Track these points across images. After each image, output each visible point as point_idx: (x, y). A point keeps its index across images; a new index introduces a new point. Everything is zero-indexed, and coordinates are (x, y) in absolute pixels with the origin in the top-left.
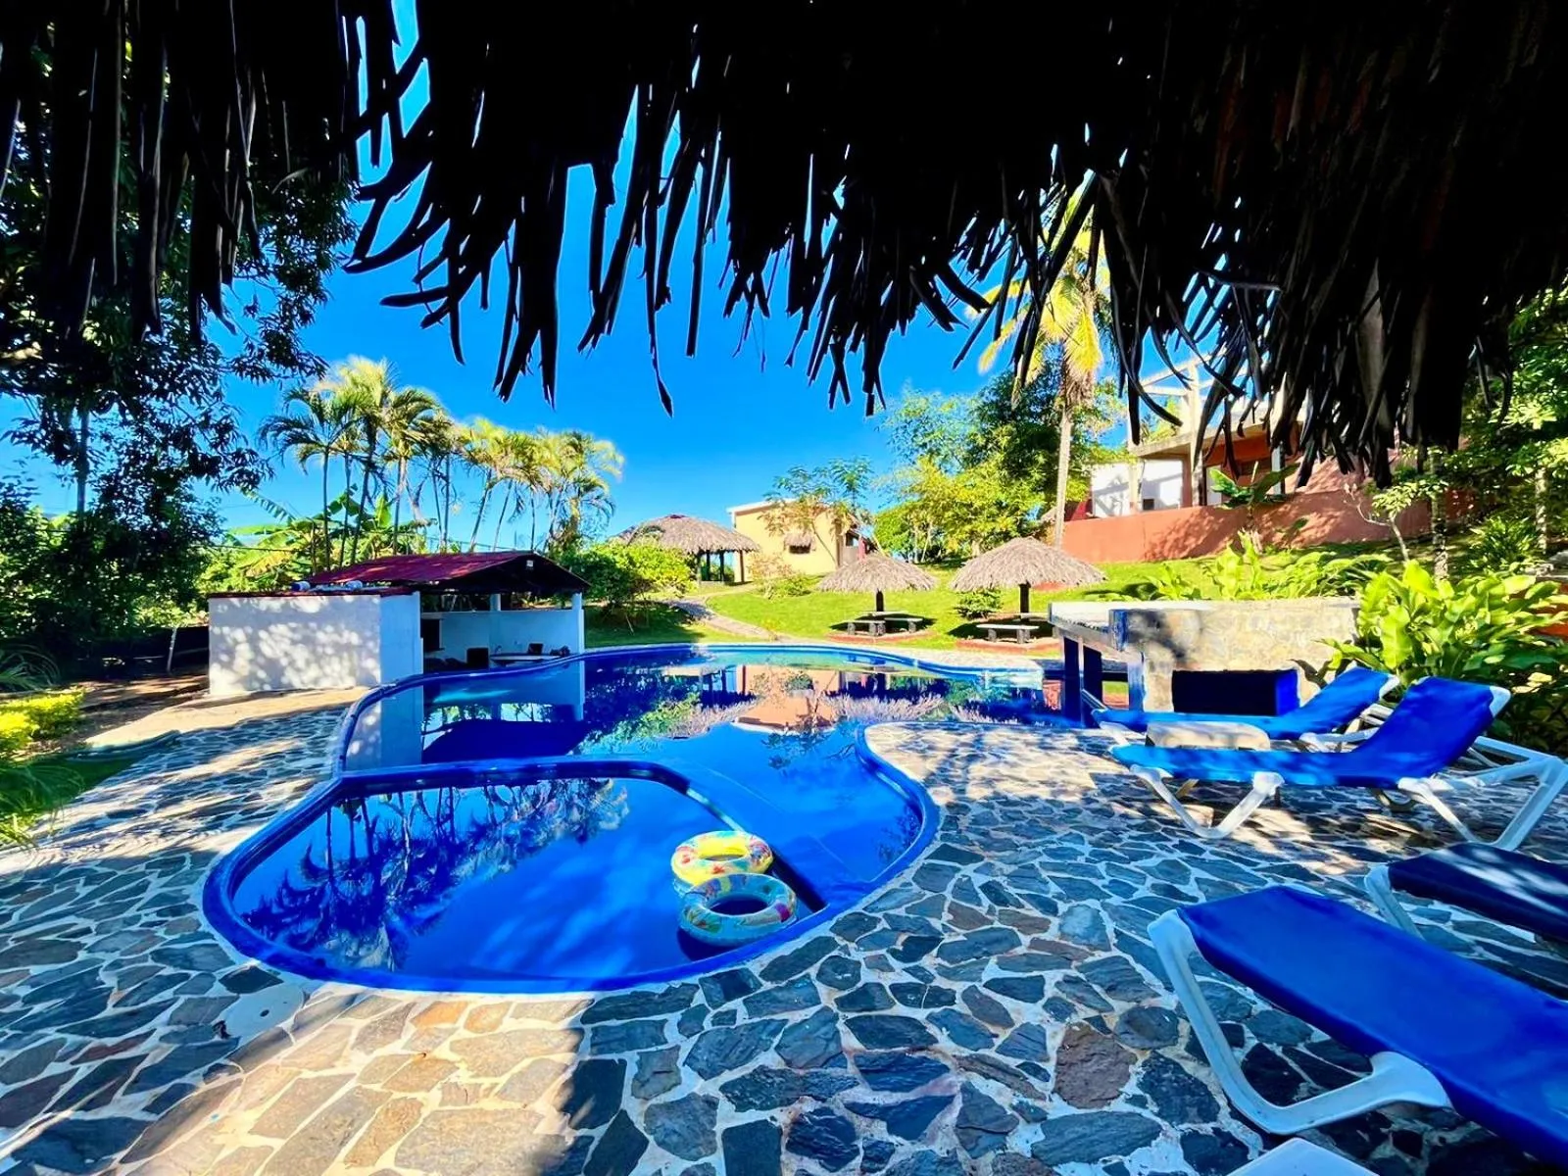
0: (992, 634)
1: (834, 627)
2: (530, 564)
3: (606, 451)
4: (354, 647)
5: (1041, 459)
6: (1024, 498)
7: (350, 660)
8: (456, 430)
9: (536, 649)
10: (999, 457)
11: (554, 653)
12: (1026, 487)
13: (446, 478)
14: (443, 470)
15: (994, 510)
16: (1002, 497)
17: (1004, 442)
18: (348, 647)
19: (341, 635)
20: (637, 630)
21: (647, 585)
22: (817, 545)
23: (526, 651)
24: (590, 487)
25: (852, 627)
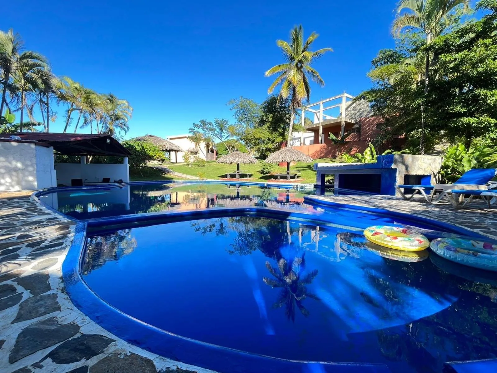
0: (279, 177)
1: (219, 177)
2: (108, 141)
3: (124, 104)
4: (19, 169)
5: (282, 126)
6: (276, 138)
7: (17, 177)
8: (55, 82)
9: (106, 180)
10: (269, 124)
11: (115, 182)
12: (278, 134)
13: (47, 104)
14: (45, 100)
15: (267, 141)
16: (270, 137)
17: (271, 119)
18: (16, 170)
19: (10, 163)
20: (144, 176)
21: (151, 158)
22: (200, 152)
23: (102, 181)
24: (118, 119)
25: (229, 176)
